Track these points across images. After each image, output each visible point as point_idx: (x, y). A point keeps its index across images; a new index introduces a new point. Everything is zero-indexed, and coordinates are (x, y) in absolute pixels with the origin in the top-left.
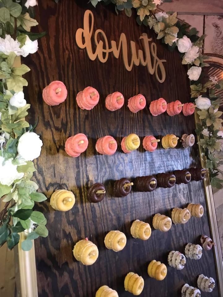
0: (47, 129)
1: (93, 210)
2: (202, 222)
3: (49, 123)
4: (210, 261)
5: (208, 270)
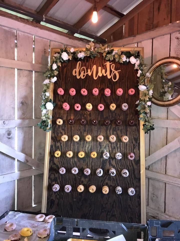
1: (71, 127)
2: (133, 147)
3: (60, 100)
4: (135, 167)
5: (133, 170)
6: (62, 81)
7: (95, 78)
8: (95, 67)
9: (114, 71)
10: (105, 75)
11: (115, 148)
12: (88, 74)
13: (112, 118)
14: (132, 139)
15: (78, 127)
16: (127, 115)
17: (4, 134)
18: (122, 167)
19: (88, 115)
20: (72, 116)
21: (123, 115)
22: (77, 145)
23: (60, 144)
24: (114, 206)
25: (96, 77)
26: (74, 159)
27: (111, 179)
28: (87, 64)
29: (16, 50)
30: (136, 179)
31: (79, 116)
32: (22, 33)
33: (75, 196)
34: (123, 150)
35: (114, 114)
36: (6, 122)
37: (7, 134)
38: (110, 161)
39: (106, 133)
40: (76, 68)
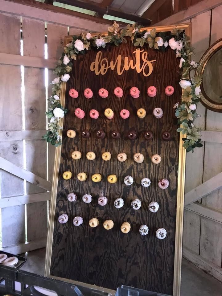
0: (72, 107)
1: (86, 141)
2: (168, 171)
3: (73, 105)
4: (170, 199)
5: (166, 204)
6: (76, 79)
7: (119, 73)
8: (120, 57)
9: (147, 61)
10: (133, 68)
11: (142, 171)
12: (110, 68)
13: (140, 129)
14: (167, 159)
15: (94, 142)
16: (162, 124)
17: (9, 148)
18: (150, 199)
19: (109, 125)
20: (88, 126)
21: (156, 124)
22: (93, 164)
23: (71, 163)
24: (137, 251)
25: (121, 72)
26: (88, 183)
27: (135, 214)
28: (110, 53)
29: (22, 41)
30: (170, 217)
31: (96, 126)
32: (30, 20)
33: (87, 231)
34: (153, 175)
35: (143, 123)
36: (10, 133)
37: (13, 148)
38: (134, 189)
39: (132, 150)
40: (95, 61)
